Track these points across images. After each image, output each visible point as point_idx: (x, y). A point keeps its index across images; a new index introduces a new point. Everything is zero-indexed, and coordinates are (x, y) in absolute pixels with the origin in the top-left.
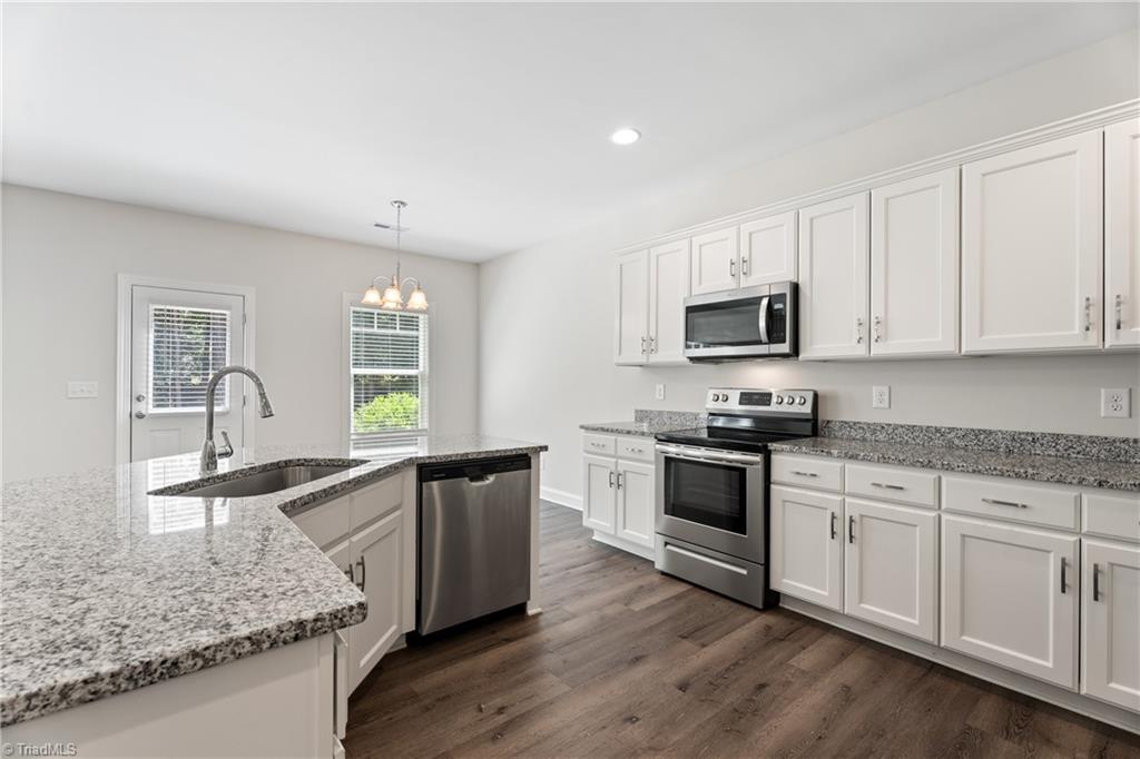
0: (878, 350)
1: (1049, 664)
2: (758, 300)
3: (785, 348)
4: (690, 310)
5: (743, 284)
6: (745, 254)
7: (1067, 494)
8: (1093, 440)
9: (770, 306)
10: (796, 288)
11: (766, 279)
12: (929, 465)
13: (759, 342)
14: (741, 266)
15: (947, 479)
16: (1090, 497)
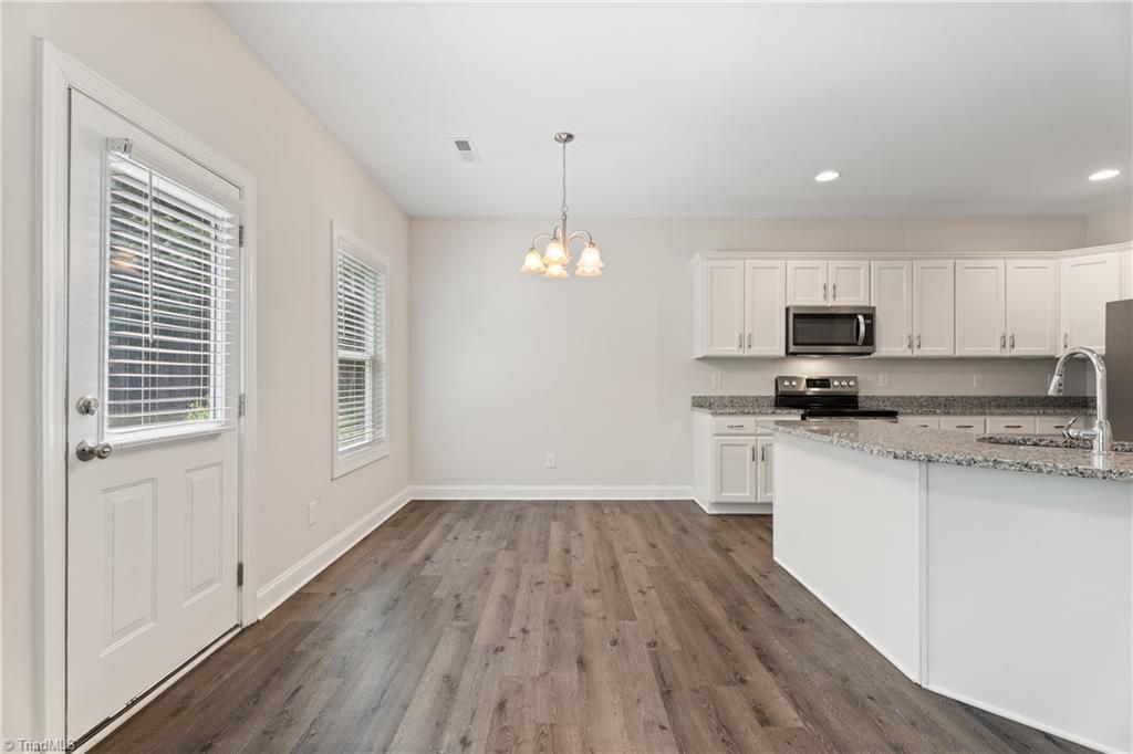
0: (917, 353)
2: (853, 316)
4: (795, 318)
5: (832, 303)
6: (833, 281)
12: (982, 414)
13: (854, 345)
14: (830, 291)
15: (989, 419)
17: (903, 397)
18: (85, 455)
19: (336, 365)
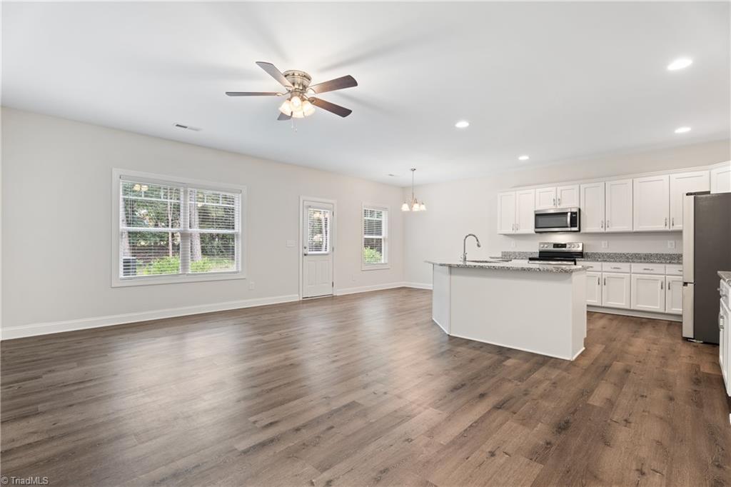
0: (608, 230)
1: (658, 307)
2: (567, 213)
3: (576, 229)
4: (537, 215)
5: (558, 207)
6: (559, 197)
7: (663, 265)
8: (666, 255)
9: (571, 215)
10: (580, 210)
11: (569, 205)
12: (628, 262)
13: (567, 227)
14: (557, 201)
15: (632, 264)
16: (668, 266)
17: (615, 254)
18: (305, 255)
19: (363, 241)
